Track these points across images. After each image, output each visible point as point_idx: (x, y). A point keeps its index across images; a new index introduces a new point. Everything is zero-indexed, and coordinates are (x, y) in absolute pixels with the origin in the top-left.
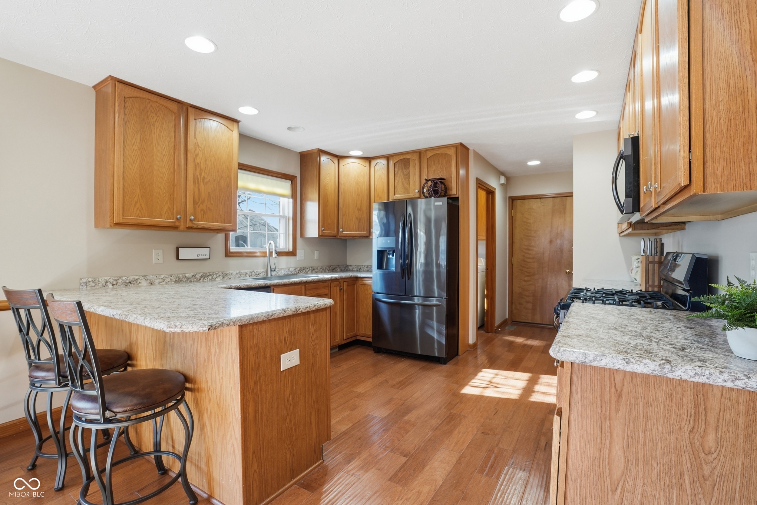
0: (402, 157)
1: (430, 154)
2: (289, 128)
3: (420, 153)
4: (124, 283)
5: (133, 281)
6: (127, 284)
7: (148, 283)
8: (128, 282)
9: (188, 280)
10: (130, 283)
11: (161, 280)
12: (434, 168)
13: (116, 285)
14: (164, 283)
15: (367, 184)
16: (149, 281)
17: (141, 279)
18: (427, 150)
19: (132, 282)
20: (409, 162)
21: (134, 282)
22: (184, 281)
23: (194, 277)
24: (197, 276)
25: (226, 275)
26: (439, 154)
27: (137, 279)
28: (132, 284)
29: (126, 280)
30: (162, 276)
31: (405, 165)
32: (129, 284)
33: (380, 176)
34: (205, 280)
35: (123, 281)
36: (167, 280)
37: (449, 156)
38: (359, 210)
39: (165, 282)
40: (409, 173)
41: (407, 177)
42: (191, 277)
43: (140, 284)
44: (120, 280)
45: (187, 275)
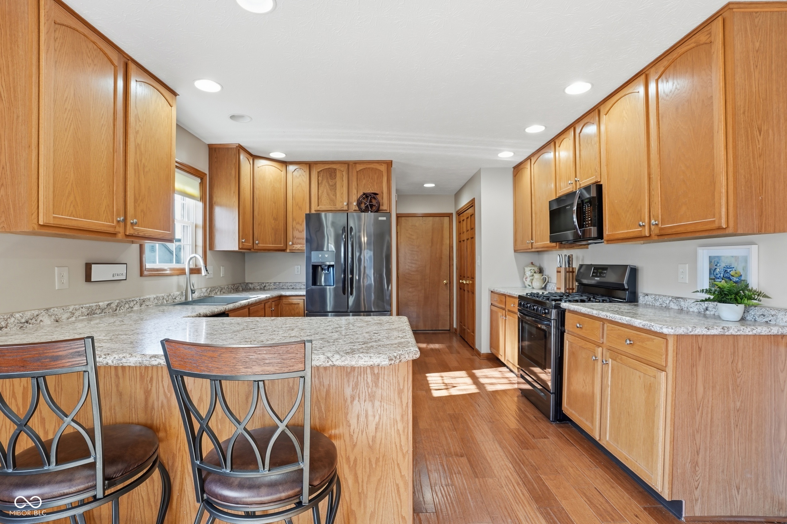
0: (327, 167)
1: (359, 167)
2: (233, 117)
3: (349, 165)
4: (18, 323)
5: (31, 319)
6: (22, 325)
7: (52, 320)
8: (23, 321)
9: (102, 311)
10: (27, 322)
11: (69, 314)
12: (364, 181)
13: (6, 328)
14: (73, 319)
15: (283, 190)
16: (53, 317)
17: (43, 316)
18: (356, 163)
19: (30, 321)
20: (335, 173)
21: (33, 321)
22: (98, 313)
23: (109, 307)
24: (112, 305)
25: (144, 301)
26: (369, 168)
27: (37, 315)
28: (30, 324)
29: (20, 318)
30: (71, 308)
31: (331, 176)
32: (26, 324)
33: (300, 184)
34: (122, 311)
35: (16, 321)
36: (77, 314)
37: (381, 172)
38: (275, 219)
39: (74, 317)
40: (335, 184)
41: (333, 187)
42: (106, 307)
43: (41, 323)
44: (13, 319)
45: (101, 304)
